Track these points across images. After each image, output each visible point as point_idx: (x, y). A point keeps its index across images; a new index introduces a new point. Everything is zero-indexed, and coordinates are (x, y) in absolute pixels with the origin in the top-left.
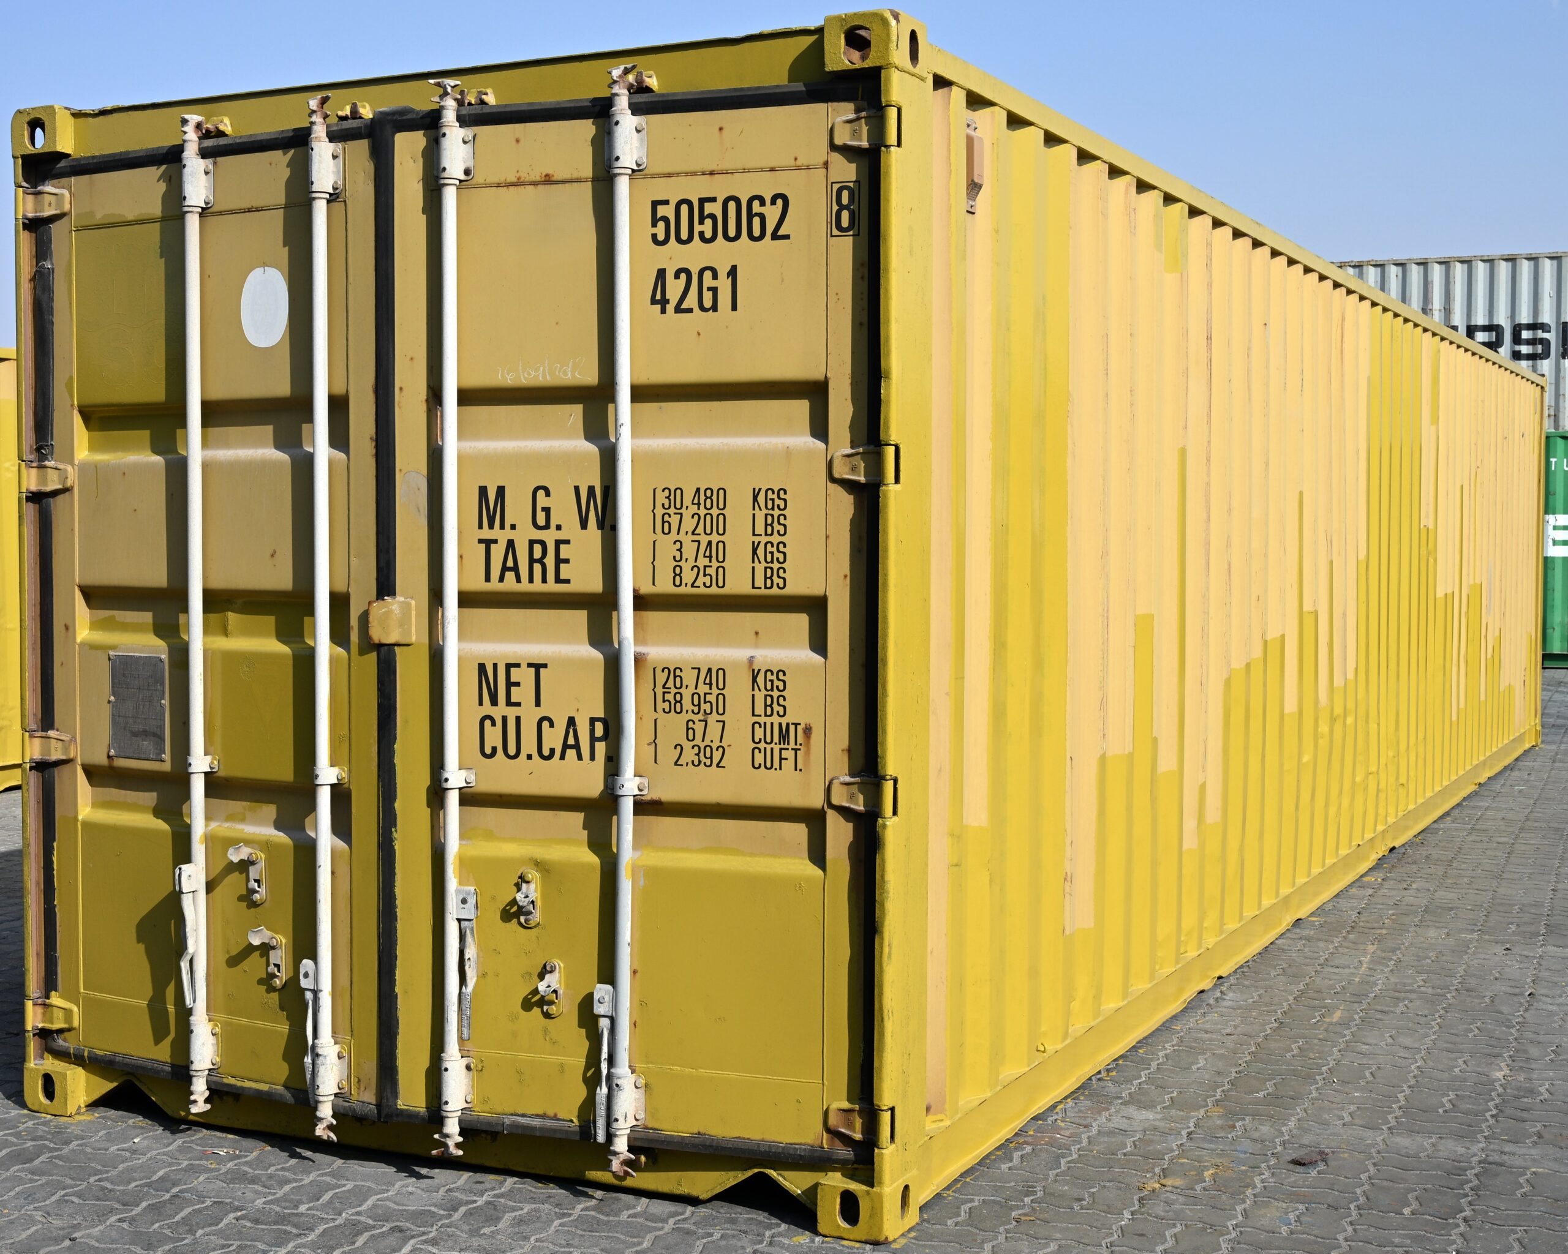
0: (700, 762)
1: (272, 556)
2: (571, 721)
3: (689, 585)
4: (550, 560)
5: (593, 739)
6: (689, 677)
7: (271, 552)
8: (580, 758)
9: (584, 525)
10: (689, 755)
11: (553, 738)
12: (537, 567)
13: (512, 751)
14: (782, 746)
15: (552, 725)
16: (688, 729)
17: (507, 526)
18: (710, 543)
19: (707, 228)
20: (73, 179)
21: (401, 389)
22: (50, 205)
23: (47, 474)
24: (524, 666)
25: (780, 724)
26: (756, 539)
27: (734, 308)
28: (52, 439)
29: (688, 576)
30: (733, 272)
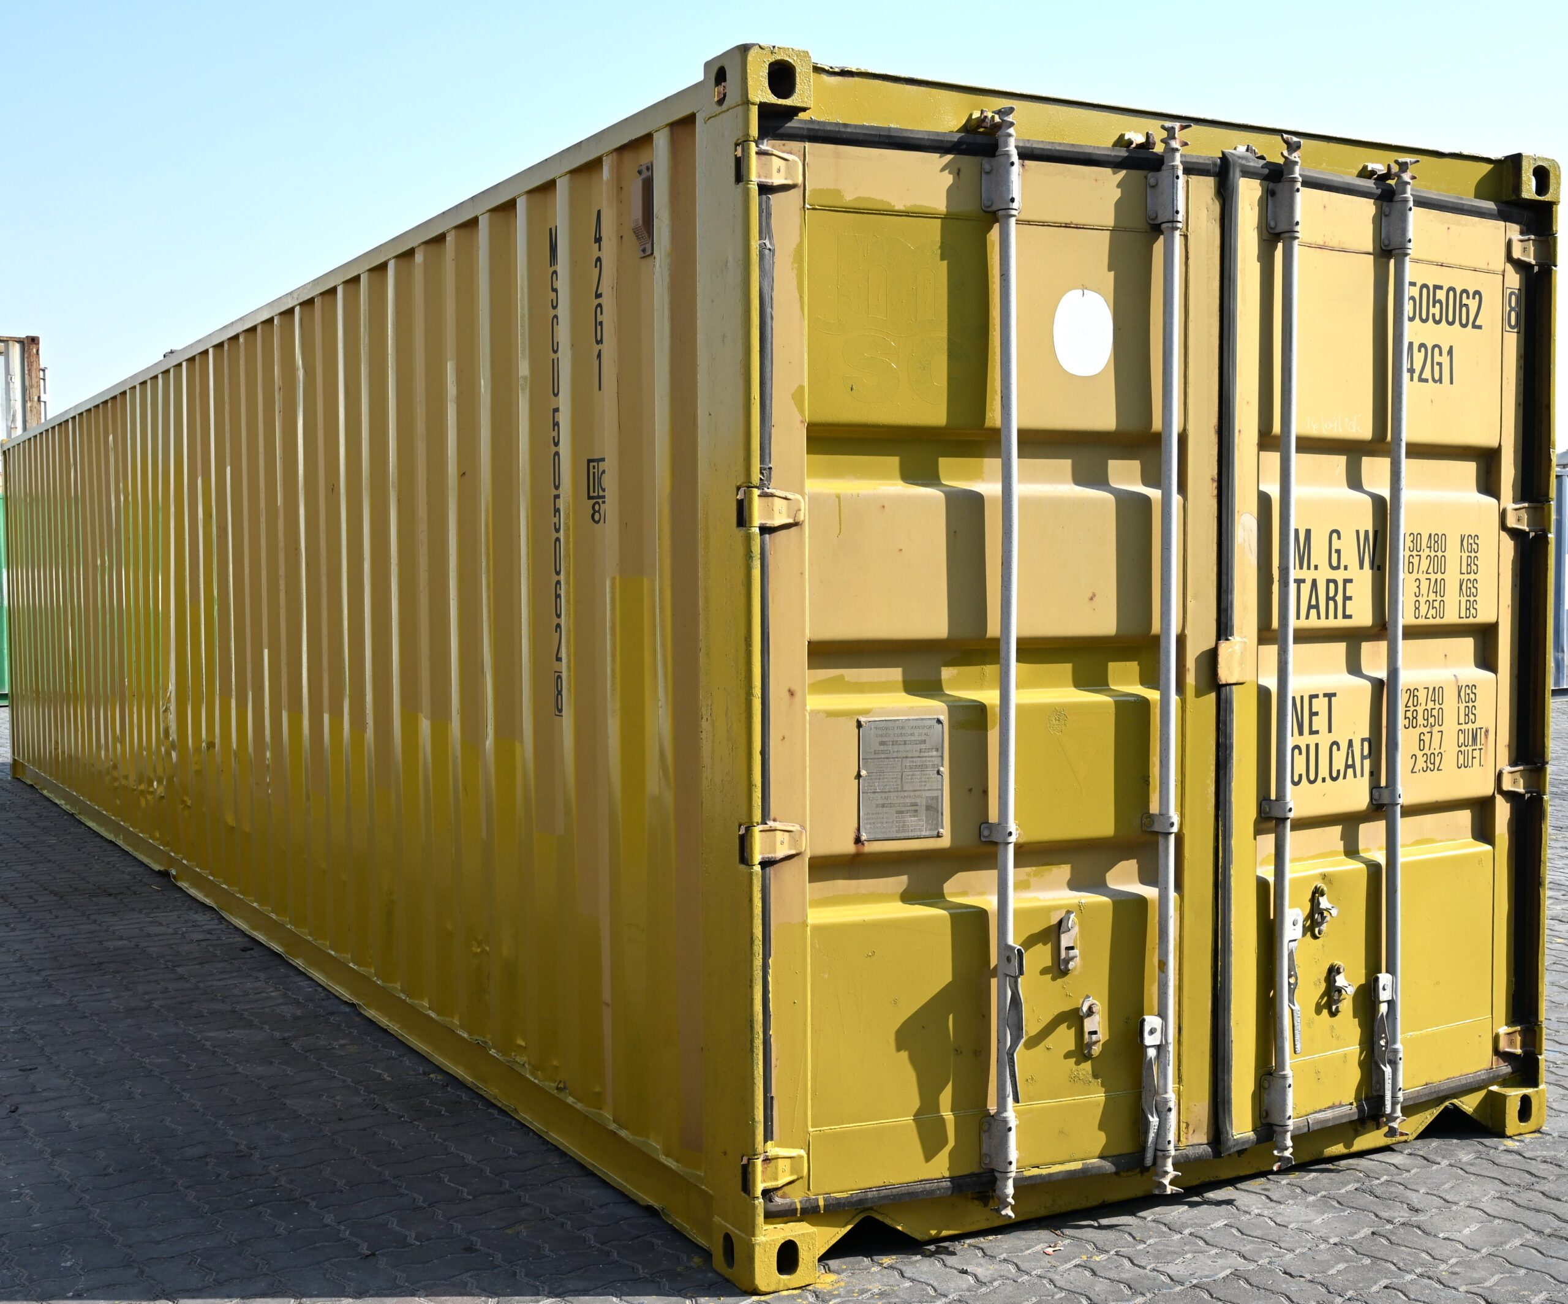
0: (1427, 767)
1: (1091, 599)
2: (1350, 742)
3: (1424, 617)
4: (1339, 598)
5: (1363, 758)
6: (1422, 695)
7: (1091, 595)
8: (1355, 776)
9: (1361, 567)
10: (1421, 760)
11: (1339, 763)
12: (1331, 603)
13: (1312, 777)
14: (1474, 748)
15: (1339, 749)
16: (1420, 740)
17: (1312, 567)
18: (1436, 580)
19: (1436, 310)
20: (807, 145)
21: (1240, 431)
22: (779, 171)
23: (773, 504)
24: (1321, 696)
25: (1473, 729)
26: (1462, 577)
27: (1452, 383)
28: (770, 463)
29: (1423, 609)
30: (1450, 352)
